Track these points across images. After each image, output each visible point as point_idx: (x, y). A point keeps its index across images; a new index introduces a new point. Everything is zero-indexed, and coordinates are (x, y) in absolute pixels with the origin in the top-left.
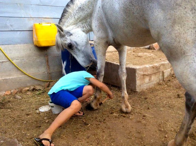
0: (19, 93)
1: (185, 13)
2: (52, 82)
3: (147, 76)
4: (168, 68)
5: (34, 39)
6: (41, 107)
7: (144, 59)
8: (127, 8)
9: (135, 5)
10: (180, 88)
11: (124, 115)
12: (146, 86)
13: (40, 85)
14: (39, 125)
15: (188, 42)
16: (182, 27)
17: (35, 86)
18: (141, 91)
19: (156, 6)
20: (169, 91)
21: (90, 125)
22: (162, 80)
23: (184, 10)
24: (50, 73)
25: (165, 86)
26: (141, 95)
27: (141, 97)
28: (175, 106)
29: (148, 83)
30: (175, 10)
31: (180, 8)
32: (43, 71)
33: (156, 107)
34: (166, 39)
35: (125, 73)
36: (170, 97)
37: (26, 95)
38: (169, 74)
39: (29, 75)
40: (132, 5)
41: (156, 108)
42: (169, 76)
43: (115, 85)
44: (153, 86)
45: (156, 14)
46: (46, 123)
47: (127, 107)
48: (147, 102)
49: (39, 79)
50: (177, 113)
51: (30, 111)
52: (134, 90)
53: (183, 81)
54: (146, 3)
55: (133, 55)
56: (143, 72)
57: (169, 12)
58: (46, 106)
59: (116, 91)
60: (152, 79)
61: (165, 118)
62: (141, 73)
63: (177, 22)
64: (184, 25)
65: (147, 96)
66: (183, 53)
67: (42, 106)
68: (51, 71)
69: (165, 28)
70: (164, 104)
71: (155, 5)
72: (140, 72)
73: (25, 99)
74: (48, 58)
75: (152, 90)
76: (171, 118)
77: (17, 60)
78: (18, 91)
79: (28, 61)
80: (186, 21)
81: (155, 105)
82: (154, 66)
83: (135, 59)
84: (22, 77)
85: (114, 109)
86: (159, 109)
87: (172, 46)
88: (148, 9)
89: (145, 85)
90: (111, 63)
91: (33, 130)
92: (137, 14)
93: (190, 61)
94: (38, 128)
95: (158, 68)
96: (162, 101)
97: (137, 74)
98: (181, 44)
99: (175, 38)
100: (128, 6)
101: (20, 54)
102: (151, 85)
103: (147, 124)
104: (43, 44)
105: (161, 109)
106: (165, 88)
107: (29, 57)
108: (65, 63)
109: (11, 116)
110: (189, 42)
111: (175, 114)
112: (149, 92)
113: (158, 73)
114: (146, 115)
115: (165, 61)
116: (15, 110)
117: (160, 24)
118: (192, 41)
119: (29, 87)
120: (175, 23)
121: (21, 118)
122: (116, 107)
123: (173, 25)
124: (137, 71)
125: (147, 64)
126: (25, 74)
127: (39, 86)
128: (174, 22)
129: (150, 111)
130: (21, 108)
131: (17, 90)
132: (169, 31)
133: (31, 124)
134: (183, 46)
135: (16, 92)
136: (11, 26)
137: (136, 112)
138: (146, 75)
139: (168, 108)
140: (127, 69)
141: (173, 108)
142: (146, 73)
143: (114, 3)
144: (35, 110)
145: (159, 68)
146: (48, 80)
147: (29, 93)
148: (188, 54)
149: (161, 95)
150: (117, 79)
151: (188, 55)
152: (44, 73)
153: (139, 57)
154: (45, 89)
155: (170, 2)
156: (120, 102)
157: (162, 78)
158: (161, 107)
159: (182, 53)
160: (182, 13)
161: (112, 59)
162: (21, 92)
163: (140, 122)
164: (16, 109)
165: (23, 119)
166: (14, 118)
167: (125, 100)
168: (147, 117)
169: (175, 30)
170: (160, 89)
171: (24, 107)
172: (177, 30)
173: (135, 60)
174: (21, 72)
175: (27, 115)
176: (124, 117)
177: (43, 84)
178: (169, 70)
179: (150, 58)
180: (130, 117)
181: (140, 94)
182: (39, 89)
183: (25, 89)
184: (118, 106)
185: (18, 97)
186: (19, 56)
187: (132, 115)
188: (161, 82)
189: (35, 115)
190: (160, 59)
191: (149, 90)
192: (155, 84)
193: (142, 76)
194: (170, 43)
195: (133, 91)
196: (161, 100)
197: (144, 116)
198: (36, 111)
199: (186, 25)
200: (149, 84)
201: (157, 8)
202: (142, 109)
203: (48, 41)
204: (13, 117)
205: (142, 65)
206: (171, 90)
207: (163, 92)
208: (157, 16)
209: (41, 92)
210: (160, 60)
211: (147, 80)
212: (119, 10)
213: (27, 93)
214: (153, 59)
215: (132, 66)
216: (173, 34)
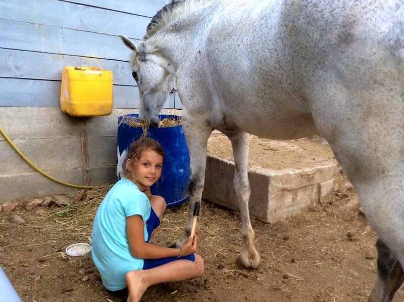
0: (20, 209)
1: (390, 98)
2: (90, 189)
3: (289, 193)
4: (328, 178)
5: (62, 99)
6: (70, 246)
7: (283, 157)
8: (268, 70)
9: (286, 68)
10: (351, 220)
11: (246, 273)
12: (287, 212)
13: (64, 195)
14: (67, 286)
15: (392, 152)
16: (383, 122)
17: (53, 198)
18: (276, 221)
19: (332, 78)
20: (330, 226)
21: (177, 291)
22: (316, 201)
23: (388, 93)
24: (87, 171)
25: (322, 214)
26: (276, 230)
27: (275, 235)
28: (343, 259)
29: (290, 206)
30: (371, 92)
31: (381, 88)
32: (74, 166)
33: (307, 258)
34: (350, 141)
35: (248, 186)
36: (333, 239)
37: (35, 214)
38: (329, 189)
39: (45, 173)
40: (279, 68)
41: (306, 261)
42: (329, 195)
43: (223, 205)
44: (299, 212)
45: (331, 93)
46: (83, 282)
47: (252, 257)
48: (288, 246)
49: (63, 182)
50: (349, 273)
51: (46, 254)
52: (263, 219)
53: (379, 222)
54: (309, 67)
55: (260, 144)
56: (283, 184)
57: (359, 92)
58: (81, 244)
59: (225, 218)
60: (299, 198)
61: (327, 284)
62: (278, 185)
63: (373, 112)
64: (386, 120)
65: (288, 233)
66: (381, 170)
67: (71, 244)
68: (91, 166)
69: (349, 121)
70: (322, 253)
71: (331, 76)
72: (276, 184)
73: (32, 223)
74: (86, 140)
75: (297, 221)
76: (339, 285)
77: (21, 139)
78: (18, 206)
79: (44, 143)
80: (391, 113)
81: (305, 254)
82: (304, 174)
83: (263, 153)
84: (29, 176)
85: (224, 258)
86: (313, 263)
87: (361, 155)
88: (313, 79)
89: (285, 210)
90: (218, 160)
91: (56, 296)
92: (288, 86)
93: (392, 187)
94: (68, 293)
95: (310, 177)
96: (318, 245)
97: (272, 186)
98: (378, 154)
99: (367, 141)
100: (272, 68)
101: (29, 127)
102: (296, 210)
103: (292, 294)
104: (82, 111)
105: (317, 263)
106: (322, 218)
107: (48, 135)
108: (124, 153)
109: (6, 262)
110: (393, 150)
111: (345, 276)
112: (292, 225)
113: (310, 187)
114: (290, 274)
115: (324, 163)
116: (13, 249)
117: (338, 112)
118: (399, 149)
119: (42, 197)
120: (370, 114)
121: (28, 268)
122: (227, 255)
123: (365, 117)
124: (272, 182)
125: (288, 167)
126: (37, 171)
127: (63, 197)
128: (368, 113)
129: (295, 267)
130: (25, 245)
131: (16, 204)
132: (357, 127)
133: (52, 283)
134: (382, 159)
135: (13, 207)
136: (17, 68)
137: (270, 268)
138: (288, 190)
139: (331, 262)
140: (251, 175)
141: (340, 263)
142: (289, 186)
143: (239, 57)
144: (57, 252)
145: (313, 177)
146: (83, 185)
147: (41, 211)
148: (390, 173)
149: (315, 233)
150: (228, 193)
151: (390, 176)
152: (76, 170)
153: (271, 149)
154: (74, 203)
155: (363, 75)
156: (235, 244)
157: (317, 197)
158: (316, 259)
159: (378, 169)
160: (385, 97)
161: (220, 150)
162: (24, 207)
163: (279, 289)
164: (14, 246)
165: (32, 271)
166: (13, 267)
167: (249, 243)
168: (291, 280)
169: (369, 126)
170: (313, 219)
171: (32, 243)
172: (373, 128)
173: (266, 158)
174: (27, 166)
175: (40, 261)
176: (246, 277)
177: (71, 193)
178: (331, 181)
179: (292, 155)
180: (258, 279)
181: (275, 227)
182: (62, 203)
183: (33, 202)
184: (231, 251)
185: (18, 218)
186: (27, 132)
187: (261, 273)
188: (315, 204)
189: (58, 263)
190: (314, 159)
191: (292, 220)
192: (302, 209)
193: (280, 193)
194: (356, 149)
195: (259, 221)
196: (316, 243)
197: (285, 277)
198: (60, 254)
199: (391, 121)
200: (291, 208)
201: (335, 82)
202: (279, 260)
203: (91, 106)
204: (9, 266)
205: (279, 169)
206: (334, 224)
207: (318, 227)
208: (334, 96)
209: (67, 210)
210: (313, 161)
211: (288, 199)
212: (249, 71)
213: (38, 212)
214: (300, 157)
215: (260, 170)
216: (364, 134)
